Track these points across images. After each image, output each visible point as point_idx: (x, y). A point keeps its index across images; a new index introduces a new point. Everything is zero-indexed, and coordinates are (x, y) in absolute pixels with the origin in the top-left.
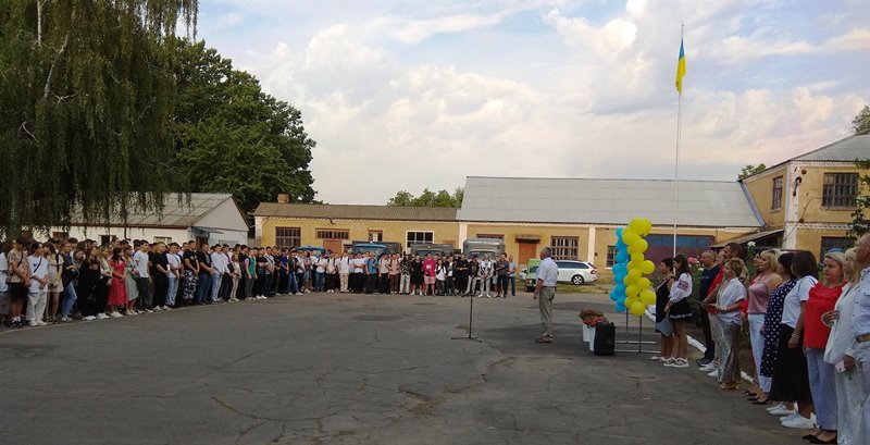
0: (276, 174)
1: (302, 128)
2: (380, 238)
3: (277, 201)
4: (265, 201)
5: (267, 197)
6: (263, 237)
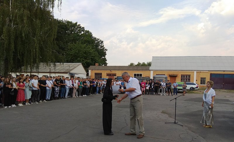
0: (95, 57)
3: (95, 65)
4: (92, 65)
5: (92, 64)
6: (91, 76)
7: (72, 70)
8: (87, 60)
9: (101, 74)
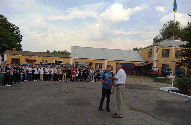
3: (12, 50)
4: (8, 50)
5: (9, 48)
6: (7, 61)
9: (19, 59)
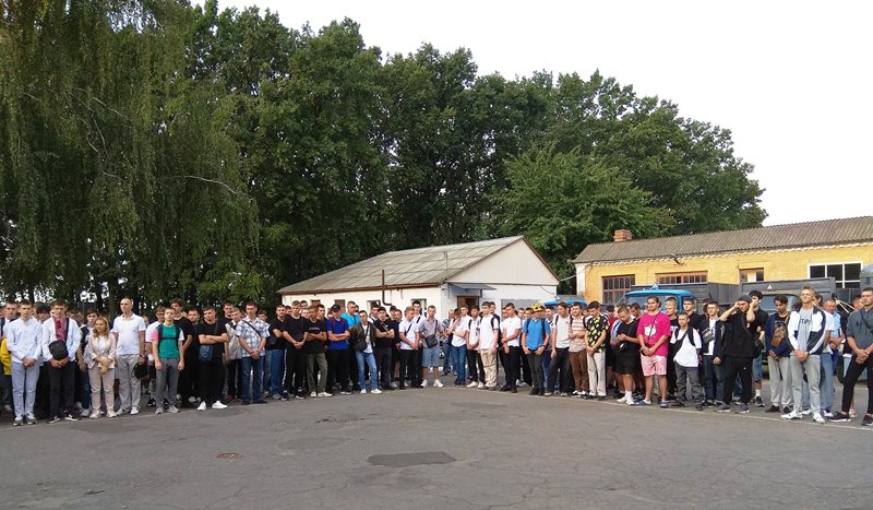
0: (617, 203)
1: (732, 150)
2: (760, 277)
3: (613, 240)
4: (599, 242)
7: (463, 270)
8: (579, 220)
9: (631, 279)
